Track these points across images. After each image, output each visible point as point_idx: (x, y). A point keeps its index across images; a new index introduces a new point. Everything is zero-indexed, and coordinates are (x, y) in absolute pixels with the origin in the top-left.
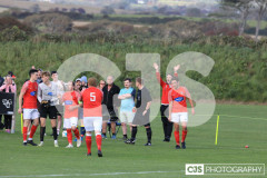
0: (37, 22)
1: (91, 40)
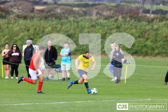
0: (12, 7)
1: (46, 18)
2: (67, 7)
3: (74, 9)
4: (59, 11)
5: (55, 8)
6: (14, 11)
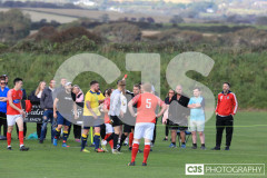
0: (106, 31)
2: (193, 32)
3: (205, 35)
4: (180, 38)
5: (175, 33)
6: (110, 38)
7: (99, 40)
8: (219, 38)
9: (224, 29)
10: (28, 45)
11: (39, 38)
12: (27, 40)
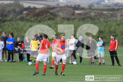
0: (58, 11)
2: (99, 11)
3: (104, 12)
4: (93, 14)
5: (90, 12)
6: (60, 14)
7: (55, 15)
8: (111, 14)
9: (113, 10)
10: (23, 18)
11: (27, 15)
12: (22, 16)
